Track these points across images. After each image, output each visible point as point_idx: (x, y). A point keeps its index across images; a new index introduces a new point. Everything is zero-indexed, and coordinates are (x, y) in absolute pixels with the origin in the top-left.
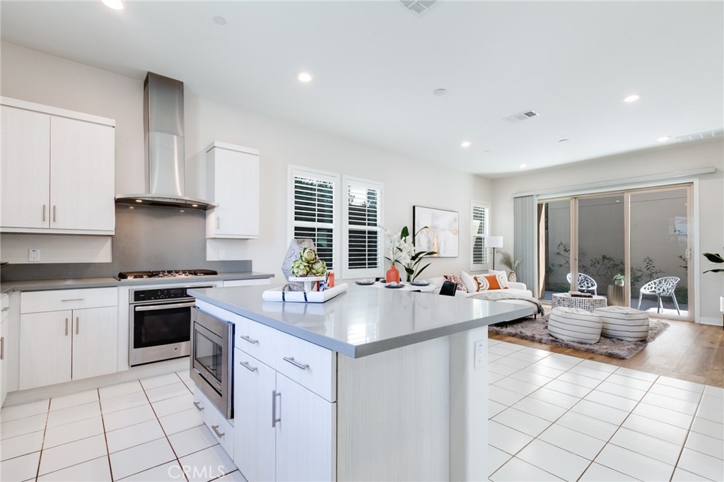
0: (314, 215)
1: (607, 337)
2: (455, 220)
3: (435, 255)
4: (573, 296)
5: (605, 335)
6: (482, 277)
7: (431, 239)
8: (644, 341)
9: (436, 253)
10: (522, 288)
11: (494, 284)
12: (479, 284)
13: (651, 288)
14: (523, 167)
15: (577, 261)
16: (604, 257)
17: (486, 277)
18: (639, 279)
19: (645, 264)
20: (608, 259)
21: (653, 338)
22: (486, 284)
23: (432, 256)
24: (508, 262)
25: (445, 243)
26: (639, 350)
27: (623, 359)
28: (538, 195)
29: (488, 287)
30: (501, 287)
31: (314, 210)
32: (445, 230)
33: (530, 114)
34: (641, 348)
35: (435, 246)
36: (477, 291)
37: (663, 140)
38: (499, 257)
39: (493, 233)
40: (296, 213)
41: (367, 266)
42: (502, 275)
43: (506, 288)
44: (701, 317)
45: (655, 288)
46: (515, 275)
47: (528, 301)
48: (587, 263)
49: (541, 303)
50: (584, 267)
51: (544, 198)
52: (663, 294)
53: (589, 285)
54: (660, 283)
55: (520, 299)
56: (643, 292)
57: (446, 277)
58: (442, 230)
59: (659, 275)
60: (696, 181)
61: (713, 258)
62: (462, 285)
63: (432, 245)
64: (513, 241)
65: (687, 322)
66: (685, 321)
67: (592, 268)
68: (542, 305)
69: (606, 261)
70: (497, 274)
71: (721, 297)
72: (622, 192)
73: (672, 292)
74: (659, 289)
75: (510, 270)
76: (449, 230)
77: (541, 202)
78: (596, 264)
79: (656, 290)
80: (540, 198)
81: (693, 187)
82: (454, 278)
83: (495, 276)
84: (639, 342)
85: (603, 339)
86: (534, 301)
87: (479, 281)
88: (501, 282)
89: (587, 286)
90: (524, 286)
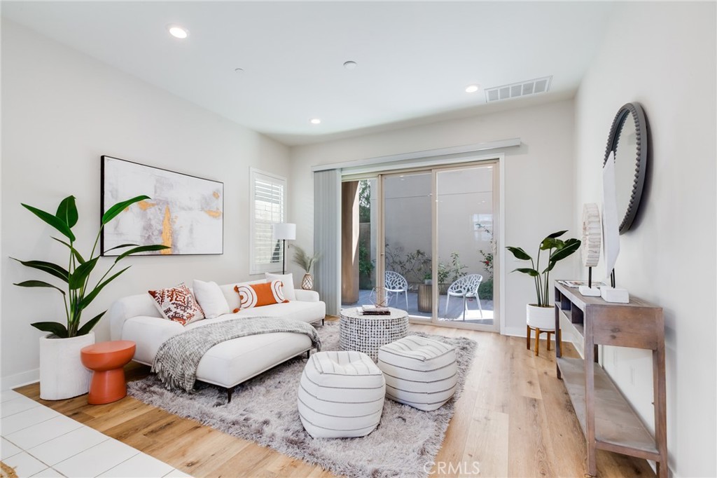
1: (396, 403)
2: (215, 195)
3: (163, 251)
4: (366, 313)
6: (246, 287)
9: (167, 248)
10: (311, 299)
11: (266, 297)
12: (241, 297)
13: (458, 287)
15: (384, 257)
16: (419, 252)
17: (254, 287)
18: (447, 275)
19: (452, 259)
20: (422, 254)
22: (252, 297)
23: (157, 252)
24: (302, 261)
25: (191, 231)
26: (442, 437)
28: (342, 169)
29: (254, 304)
30: (277, 300)
32: (190, 209)
35: (164, 236)
36: (236, 311)
37: (472, 92)
38: (290, 254)
42: (284, 284)
43: (286, 302)
44: (506, 326)
45: (461, 287)
46: (310, 278)
47: (290, 331)
48: (404, 259)
49: (316, 332)
50: (401, 263)
51: (350, 175)
52: (469, 295)
53: (401, 286)
54: (465, 281)
55: (273, 332)
56: (450, 293)
57: (153, 294)
58: (183, 209)
59: (464, 270)
60: (502, 157)
61: (519, 253)
62: (185, 307)
63: (156, 233)
64: (312, 230)
65: (492, 335)
66: (490, 332)
67: (408, 264)
68: (318, 336)
69: (420, 256)
70: (275, 280)
71: (528, 306)
72: (429, 169)
73: (476, 292)
74: (464, 289)
75: (304, 272)
76: (202, 209)
77: (347, 179)
78: (412, 260)
79: (462, 289)
80: (344, 173)
81: (499, 164)
82: (172, 294)
83: (269, 284)
84: (443, 411)
85: (388, 410)
86: (301, 330)
87: (241, 293)
88: (278, 293)
89: (399, 286)
90: (316, 295)
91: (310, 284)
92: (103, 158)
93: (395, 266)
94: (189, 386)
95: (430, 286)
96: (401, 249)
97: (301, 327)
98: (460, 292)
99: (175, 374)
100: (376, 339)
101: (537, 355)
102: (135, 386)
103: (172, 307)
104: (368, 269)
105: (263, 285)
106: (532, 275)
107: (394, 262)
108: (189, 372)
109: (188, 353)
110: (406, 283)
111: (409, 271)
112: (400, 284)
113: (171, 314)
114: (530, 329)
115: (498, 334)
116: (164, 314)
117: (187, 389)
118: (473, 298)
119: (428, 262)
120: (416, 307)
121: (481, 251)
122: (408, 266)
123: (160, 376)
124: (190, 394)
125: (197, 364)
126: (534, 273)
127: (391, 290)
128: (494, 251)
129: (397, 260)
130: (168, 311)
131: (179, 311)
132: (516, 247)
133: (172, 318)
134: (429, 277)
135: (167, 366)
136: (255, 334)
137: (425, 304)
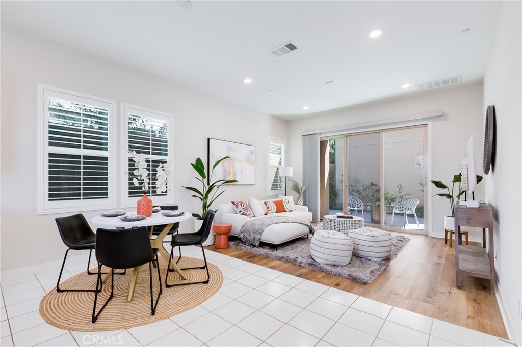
0: (79, 141)
1: (358, 257)
2: (252, 153)
3: (235, 183)
4: (339, 217)
5: (356, 255)
6: (270, 202)
7: (226, 168)
8: (388, 259)
9: (237, 181)
10: (304, 210)
11: (280, 208)
12: (268, 208)
13: (400, 207)
14: (306, 109)
15: (348, 187)
16: (372, 184)
17: (275, 202)
18: (394, 200)
19: (398, 189)
20: (374, 185)
21: (396, 255)
22: (273, 207)
23: (229, 184)
24: (296, 189)
25: (241, 172)
26: (382, 270)
27: (365, 284)
28: (320, 134)
29: (275, 211)
30: (286, 210)
31: (79, 136)
32: (241, 161)
33: (291, 47)
34: (384, 267)
35: (231, 175)
36: (266, 214)
37: (406, 87)
38: (290, 185)
39: (287, 165)
40: (50, 138)
41: (151, 194)
42: (289, 201)
43: (291, 211)
44: (432, 231)
45: (403, 207)
46: (302, 199)
47: (300, 223)
48: (361, 188)
49: (312, 225)
50: (358, 191)
51: (325, 136)
52: (408, 212)
53: (359, 206)
54: (406, 204)
55: (293, 222)
56: (395, 211)
57: (233, 203)
58: (238, 161)
59: (407, 197)
60: (430, 123)
61: (439, 184)
62: (248, 210)
63: (228, 174)
64: (302, 171)
65: (422, 236)
66: (421, 235)
67: (363, 192)
68: (313, 227)
69: (373, 187)
70: (285, 199)
71: (445, 217)
72: (379, 132)
73: (414, 210)
74: (405, 208)
75: (298, 195)
76: (246, 161)
77: (323, 139)
78: (367, 189)
79: (404, 209)
80: (322, 136)
81: (428, 128)
82: (241, 203)
83: (282, 201)
84: (384, 262)
85: (354, 259)
86: (305, 223)
87: (268, 205)
88: (287, 206)
89: (357, 206)
90: (306, 208)
91: (302, 202)
92: (209, 139)
93: (354, 193)
94: (257, 244)
95: (379, 206)
96: (359, 182)
97: (305, 222)
98: (402, 210)
99: (250, 238)
100: (345, 231)
101: (451, 247)
102: (232, 243)
103: (242, 209)
104: (335, 195)
105: (279, 201)
106: (448, 198)
107: (353, 191)
108: (257, 237)
109: (256, 229)
110: (362, 204)
111: (364, 197)
112: (358, 204)
113: (241, 213)
114: (447, 231)
115: (428, 236)
116: (238, 213)
117: (256, 245)
118: (412, 216)
119: (378, 191)
120: (370, 220)
121: (421, 183)
122: (364, 193)
123: (243, 240)
124: (258, 247)
125: (261, 234)
126: (449, 197)
127: (352, 208)
128: (424, 183)
129: (356, 189)
130: (240, 211)
131: (245, 211)
132: (437, 180)
133: (243, 214)
134: (379, 200)
135: (246, 235)
136: (284, 223)
137: (376, 218)
